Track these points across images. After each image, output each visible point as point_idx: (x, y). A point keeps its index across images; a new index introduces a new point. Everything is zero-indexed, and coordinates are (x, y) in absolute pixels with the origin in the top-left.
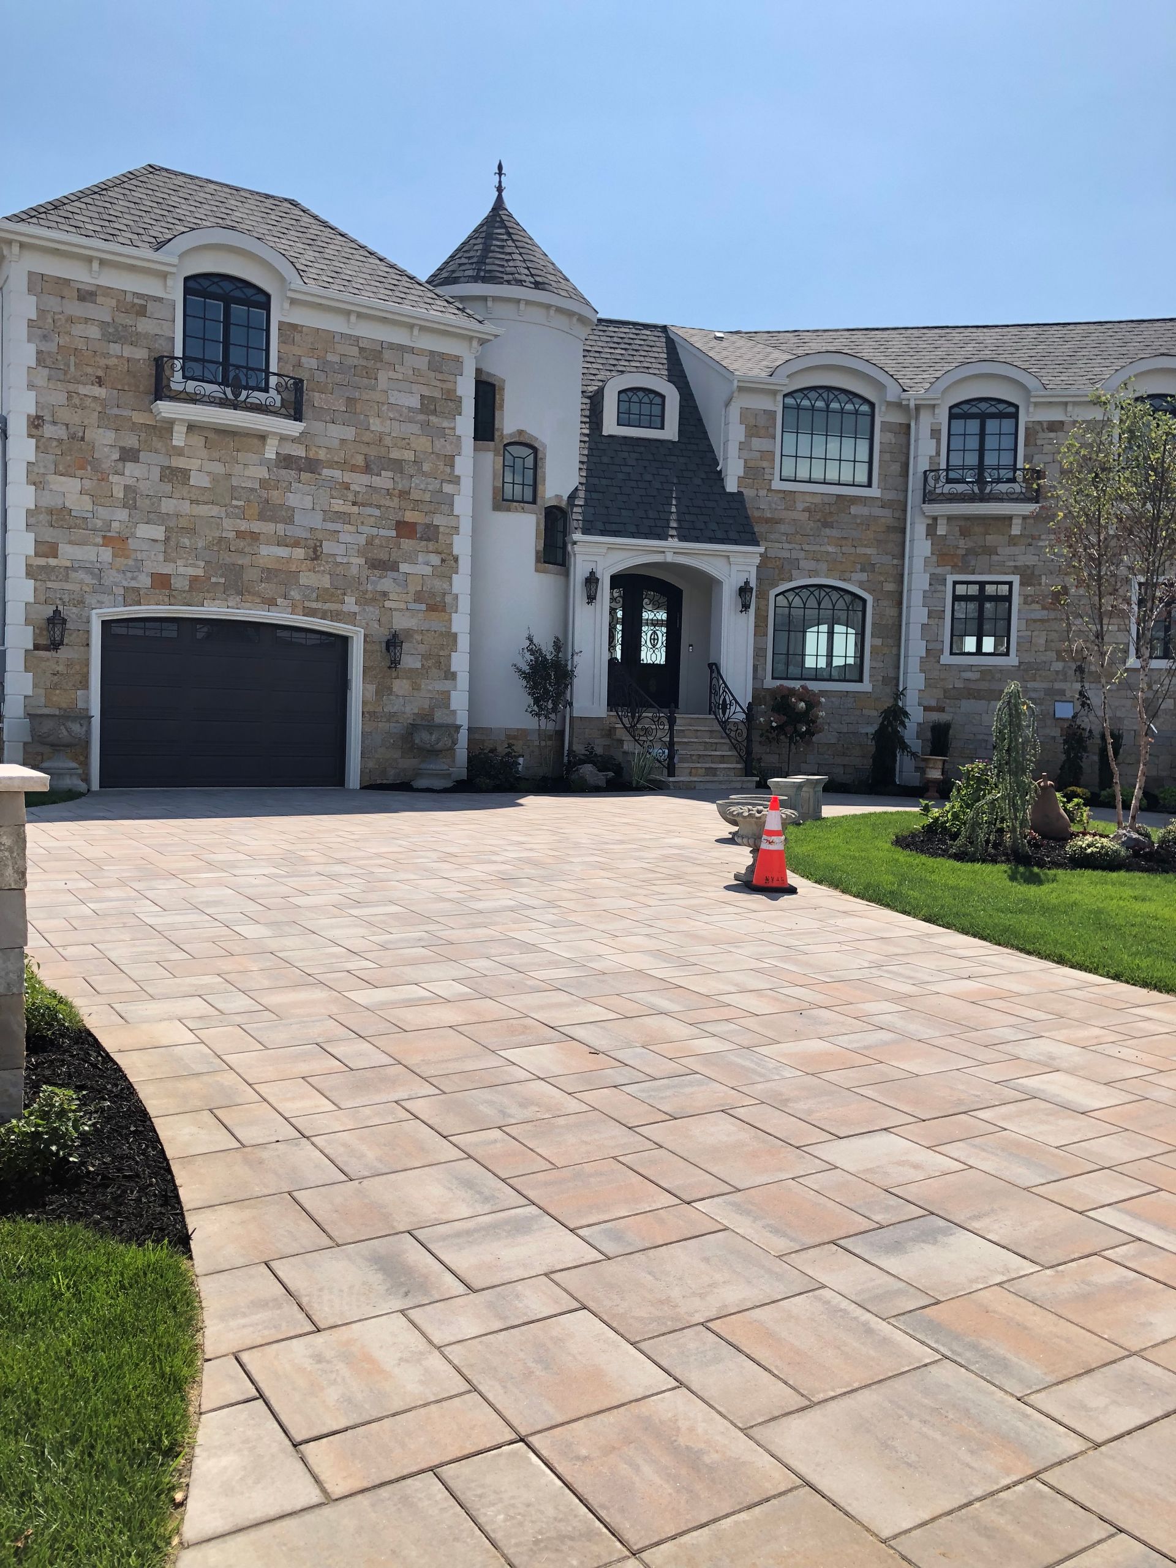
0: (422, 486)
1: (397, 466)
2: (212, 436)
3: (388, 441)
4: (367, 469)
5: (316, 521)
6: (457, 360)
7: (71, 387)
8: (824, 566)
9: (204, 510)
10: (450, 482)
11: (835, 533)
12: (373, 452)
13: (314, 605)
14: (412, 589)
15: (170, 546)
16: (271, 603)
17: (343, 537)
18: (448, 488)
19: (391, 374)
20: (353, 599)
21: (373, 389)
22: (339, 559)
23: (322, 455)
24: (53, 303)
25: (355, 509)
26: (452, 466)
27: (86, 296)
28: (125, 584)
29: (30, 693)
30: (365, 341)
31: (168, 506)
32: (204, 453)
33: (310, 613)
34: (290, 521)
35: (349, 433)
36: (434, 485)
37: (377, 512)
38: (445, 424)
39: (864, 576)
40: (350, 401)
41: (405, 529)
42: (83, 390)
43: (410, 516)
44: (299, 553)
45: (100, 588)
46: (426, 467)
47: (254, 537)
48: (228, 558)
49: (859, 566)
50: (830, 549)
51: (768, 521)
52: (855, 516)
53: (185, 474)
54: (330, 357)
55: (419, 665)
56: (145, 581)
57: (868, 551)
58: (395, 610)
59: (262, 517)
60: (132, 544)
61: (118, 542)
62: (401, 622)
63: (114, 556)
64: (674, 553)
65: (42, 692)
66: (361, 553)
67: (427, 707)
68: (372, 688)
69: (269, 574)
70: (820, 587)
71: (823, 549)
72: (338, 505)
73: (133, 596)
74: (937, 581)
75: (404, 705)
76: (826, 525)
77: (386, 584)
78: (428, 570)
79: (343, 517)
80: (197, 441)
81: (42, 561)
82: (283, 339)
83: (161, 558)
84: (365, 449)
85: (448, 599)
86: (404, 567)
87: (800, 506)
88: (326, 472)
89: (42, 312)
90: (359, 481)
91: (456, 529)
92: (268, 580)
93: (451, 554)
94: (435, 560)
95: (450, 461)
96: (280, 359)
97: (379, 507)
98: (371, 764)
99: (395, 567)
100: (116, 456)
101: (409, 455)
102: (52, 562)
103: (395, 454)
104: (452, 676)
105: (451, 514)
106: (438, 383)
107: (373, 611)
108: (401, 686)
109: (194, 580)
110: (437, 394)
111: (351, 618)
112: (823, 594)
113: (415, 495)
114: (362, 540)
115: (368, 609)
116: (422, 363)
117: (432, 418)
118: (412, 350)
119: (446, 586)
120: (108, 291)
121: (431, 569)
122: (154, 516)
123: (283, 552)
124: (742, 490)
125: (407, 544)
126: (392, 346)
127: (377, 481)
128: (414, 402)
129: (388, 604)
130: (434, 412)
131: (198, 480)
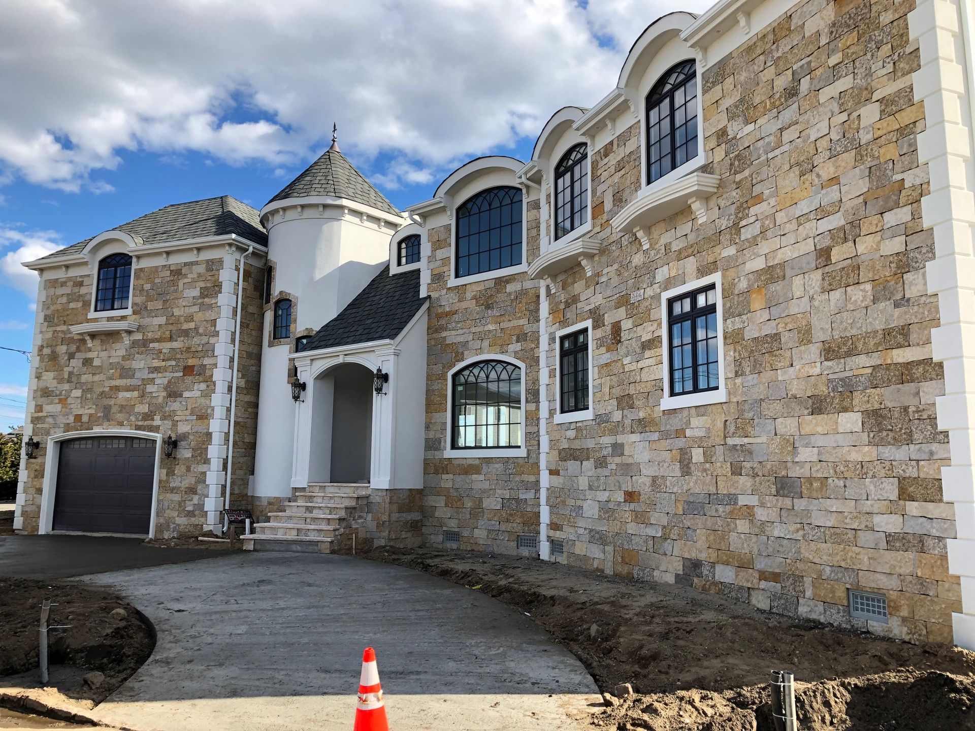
0: (198, 342)
1: (186, 333)
2: (103, 337)
3: (182, 319)
4: (171, 339)
5: (145, 375)
6: (220, 261)
7: (54, 329)
8: (486, 343)
9: (97, 378)
10: (213, 336)
11: (496, 312)
12: (174, 328)
13: (140, 423)
14: (189, 408)
15: (83, 399)
16: (121, 424)
17: (158, 381)
18: (212, 340)
19: (186, 281)
20: (159, 417)
21: (176, 291)
22: (154, 395)
23: (150, 335)
24: (52, 291)
25: (163, 364)
26: (215, 326)
27: (63, 284)
28: (65, 422)
29: (26, 481)
30: (173, 266)
31: (84, 378)
32: (99, 348)
33: (138, 428)
34: (132, 377)
35: (162, 320)
36: (204, 339)
37: (174, 363)
38: (213, 301)
39: (517, 347)
40: (165, 302)
41: (188, 370)
42: (58, 328)
43: (191, 362)
44: (136, 394)
45: (55, 425)
46: (201, 331)
47: (117, 389)
48: (106, 402)
49: (514, 338)
50: (491, 327)
51: (447, 314)
52: (510, 294)
53: (92, 360)
54: (157, 281)
55: (190, 455)
56: (71, 419)
57: (522, 322)
58: (180, 421)
59: (121, 377)
60: (69, 400)
61: (63, 401)
62: (183, 428)
63: (62, 408)
64: (346, 355)
65: (30, 479)
66: (165, 389)
67: (193, 483)
68: (164, 471)
69: (122, 408)
70: (487, 362)
71: (486, 328)
72: (156, 363)
73: (67, 428)
74: (552, 340)
75: (181, 482)
76: (488, 307)
77: (175, 405)
78: (198, 394)
79: (156, 369)
80: (97, 342)
81: (36, 415)
82: (137, 277)
83: (79, 407)
84: (170, 327)
85: (209, 411)
86: (186, 394)
87: (469, 295)
88: (152, 345)
89: (47, 297)
90: (166, 347)
91: (215, 365)
92: (120, 412)
93: (212, 381)
94: (203, 386)
95: (214, 322)
96: (134, 289)
97: (175, 359)
98: (162, 521)
99: (181, 396)
100: (66, 358)
101: (192, 325)
102: (40, 414)
103: (185, 326)
104: (207, 461)
105: (213, 356)
106: (209, 278)
107: (168, 423)
108: (179, 470)
109: (91, 416)
110: (209, 285)
111: (156, 429)
112: (490, 367)
113: (193, 349)
114: (166, 381)
115: (166, 422)
116: (201, 269)
117: (206, 300)
118: (196, 263)
119: (208, 402)
120: (70, 279)
121: (200, 392)
122: (78, 385)
123: (128, 395)
124: (429, 294)
125: (189, 379)
126: (186, 264)
127: (175, 345)
128: (196, 293)
129: (176, 418)
130: (207, 296)
131: (96, 363)
